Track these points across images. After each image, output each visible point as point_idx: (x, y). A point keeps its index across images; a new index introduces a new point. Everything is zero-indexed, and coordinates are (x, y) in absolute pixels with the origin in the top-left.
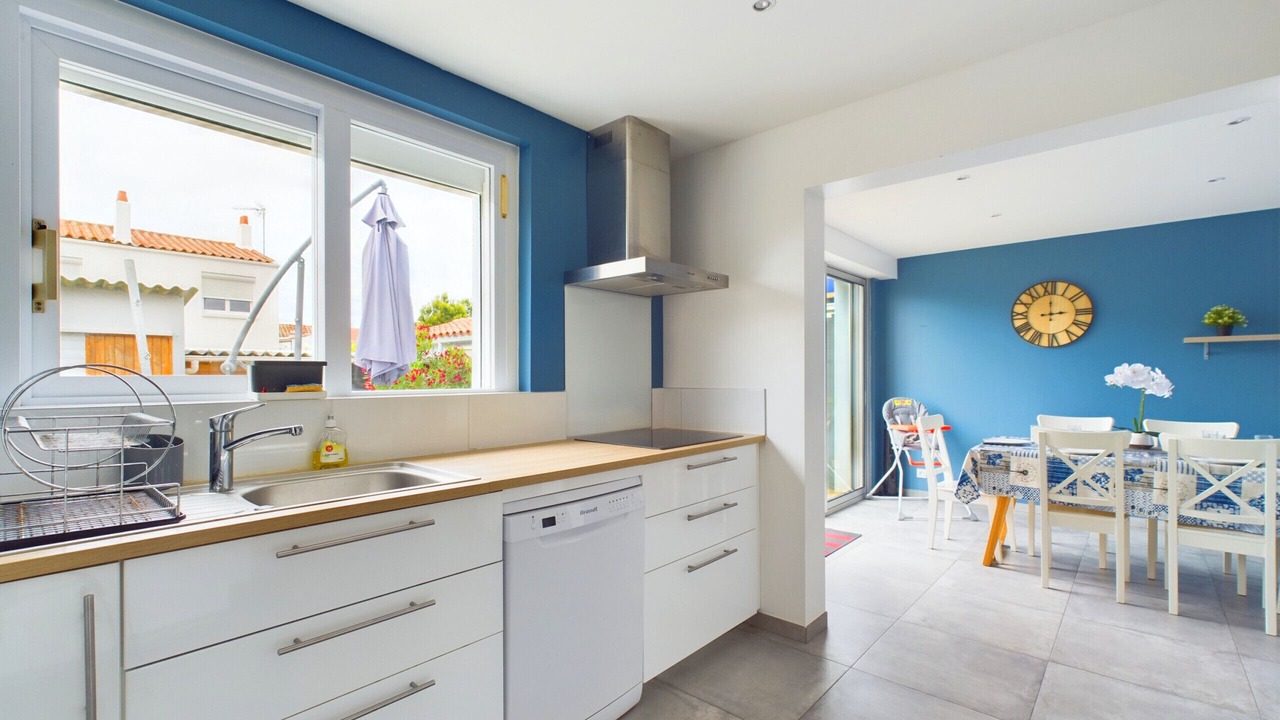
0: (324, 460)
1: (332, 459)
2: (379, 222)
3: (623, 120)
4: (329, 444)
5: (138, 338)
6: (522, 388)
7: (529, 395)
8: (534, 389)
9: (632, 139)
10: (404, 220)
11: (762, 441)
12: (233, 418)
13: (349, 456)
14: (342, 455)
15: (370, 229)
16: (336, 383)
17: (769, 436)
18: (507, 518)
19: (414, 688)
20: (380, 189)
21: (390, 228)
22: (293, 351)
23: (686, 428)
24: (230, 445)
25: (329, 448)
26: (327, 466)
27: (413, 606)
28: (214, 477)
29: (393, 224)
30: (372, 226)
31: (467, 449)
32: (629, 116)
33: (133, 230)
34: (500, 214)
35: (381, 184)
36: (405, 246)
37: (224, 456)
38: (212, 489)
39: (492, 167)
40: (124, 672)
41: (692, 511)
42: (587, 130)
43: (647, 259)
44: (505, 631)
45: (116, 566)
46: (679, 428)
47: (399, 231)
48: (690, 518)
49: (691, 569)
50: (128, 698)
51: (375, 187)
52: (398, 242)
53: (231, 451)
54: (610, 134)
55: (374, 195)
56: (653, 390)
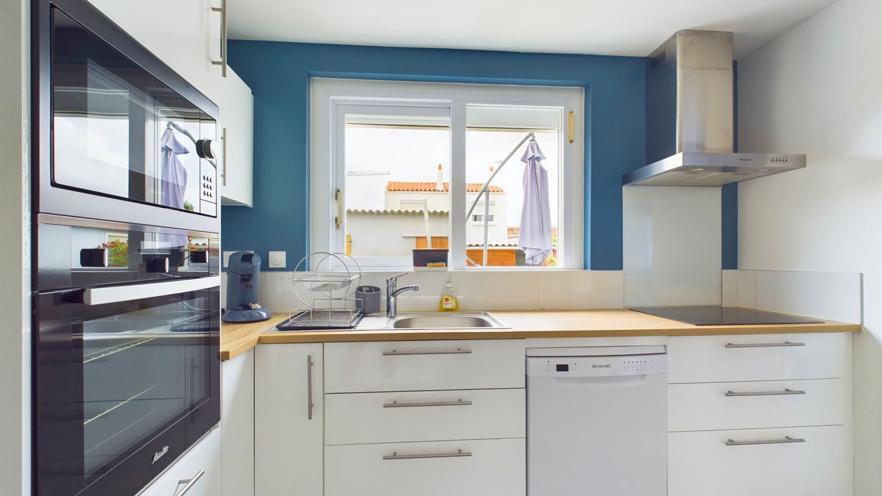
0: (445, 306)
1: (449, 306)
2: (529, 159)
3: (674, 36)
4: (447, 297)
5: (428, 238)
6: (585, 268)
7: (589, 271)
8: (593, 268)
9: (682, 50)
10: (546, 156)
11: (856, 331)
12: (396, 280)
13: (459, 306)
14: (454, 304)
15: (525, 164)
16: (456, 262)
17: (867, 325)
18: (528, 359)
19: (460, 453)
20: (530, 138)
21: (536, 162)
22: (517, 243)
23: (759, 308)
24: (394, 294)
25: (447, 300)
26: (447, 310)
27: (460, 402)
28: (388, 310)
29: (538, 159)
30: (527, 162)
31: (537, 308)
32: (680, 32)
33: (444, 184)
34: (568, 140)
35: (531, 135)
36: (546, 172)
37: (392, 300)
38: (388, 316)
39: (562, 108)
40: (324, 394)
41: (734, 388)
42: (646, 55)
43: (683, 155)
44: (527, 438)
45: (321, 344)
46: (754, 308)
47: (542, 162)
48: (730, 394)
49: (730, 442)
50: (325, 408)
51: (527, 137)
52: (542, 170)
53: (395, 296)
54: (664, 53)
55: (527, 142)
56: (724, 271)
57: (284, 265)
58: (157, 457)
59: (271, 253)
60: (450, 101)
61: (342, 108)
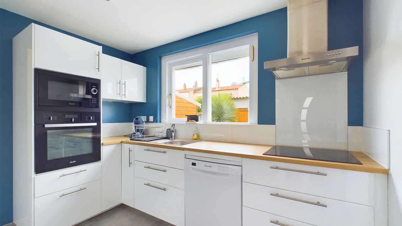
25: (194, 135)
27: (164, 171)
31: (231, 142)
34: (252, 60)
39: (249, 45)
44: (185, 190)
45: (133, 145)
56: (349, 127)
57: (153, 121)
58: (71, 162)
59: (150, 117)
60: (202, 54)
61: (171, 65)
